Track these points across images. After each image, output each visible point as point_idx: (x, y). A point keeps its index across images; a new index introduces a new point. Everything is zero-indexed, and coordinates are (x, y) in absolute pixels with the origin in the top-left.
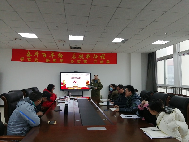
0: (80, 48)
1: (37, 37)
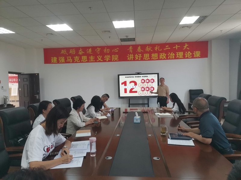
0: (134, 40)
1: (71, 30)
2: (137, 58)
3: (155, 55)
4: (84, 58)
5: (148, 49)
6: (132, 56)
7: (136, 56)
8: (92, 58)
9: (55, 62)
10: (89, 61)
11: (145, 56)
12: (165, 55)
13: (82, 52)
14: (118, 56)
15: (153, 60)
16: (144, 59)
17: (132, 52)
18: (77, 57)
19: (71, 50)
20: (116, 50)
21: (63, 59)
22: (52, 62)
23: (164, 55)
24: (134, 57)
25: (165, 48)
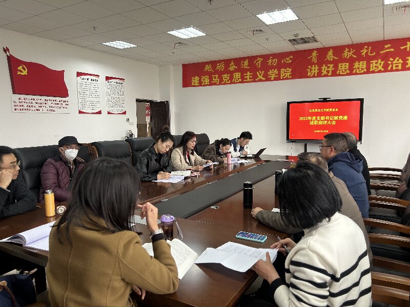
1: (203, 34)
2: (325, 72)
3: (361, 65)
4: (237, 75)
5: (347, 54)
6: (317, 68)
7: (324, 67)
8: (248, 75)
9: (196, 85)
10: (245, 80)
11: (340, 66)
12: (382, 63)
13: (234, 67)
14: (290, 70)
15: (356, 74)
16: (338, 73)
17: (315, 62)
18: (226, 75)
19: (218, 64)
20: (288, 60)
21: (207, 80)
22: (193, 84)
23: (380, 64)
24: (320, 70)
25: (383, 49)
